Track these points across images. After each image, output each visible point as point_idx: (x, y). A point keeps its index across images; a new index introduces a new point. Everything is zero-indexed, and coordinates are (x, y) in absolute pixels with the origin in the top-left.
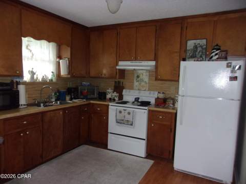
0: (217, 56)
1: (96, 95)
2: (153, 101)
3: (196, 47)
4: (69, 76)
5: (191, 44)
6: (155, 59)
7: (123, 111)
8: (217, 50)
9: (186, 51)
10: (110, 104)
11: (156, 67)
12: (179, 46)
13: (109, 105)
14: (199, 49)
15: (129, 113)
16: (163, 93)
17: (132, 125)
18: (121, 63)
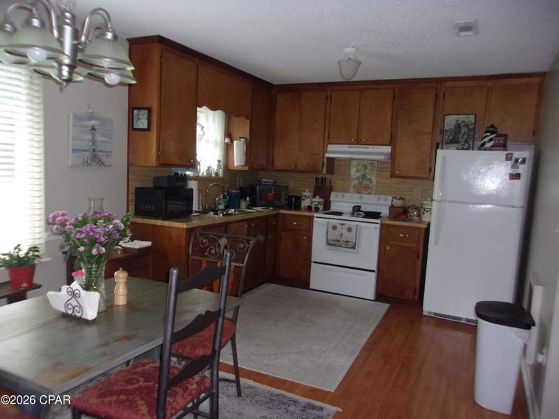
0: (492, 143)
1: (283, 201)
2: (385, 212)
3: (458, 126)
4: (247, 168)
5: (450, 121)
6: (392, 142)
7: (339, 227)
8: (493, 133)
9: (442, 131)
10: (316, 215)
11: (393, 156)
12: (430, 122)
13: (313, 217)
14: (464, 130)
15: (350, 230)
16: (401, 199)
17: (354, 248)
18: (331, 147)
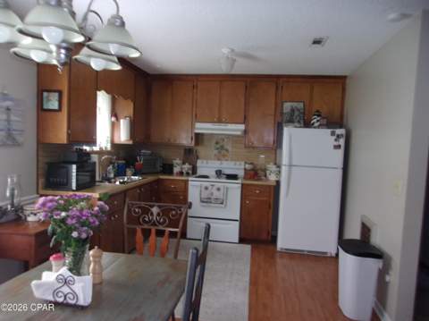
0: (318, 123)
3: (293, 110)
4: (131, 142)
5: (287, 106)
6: (245, 121)
7: (210, 188)
8: (318, 116)
9: (282, 114)
10: (190, 179)
11: (245, 132)
12: (273, 107)
13: (188, 181)
14: (296, 113)
15: (219, 189)
17: (222, 203)
18: (198, 125)
